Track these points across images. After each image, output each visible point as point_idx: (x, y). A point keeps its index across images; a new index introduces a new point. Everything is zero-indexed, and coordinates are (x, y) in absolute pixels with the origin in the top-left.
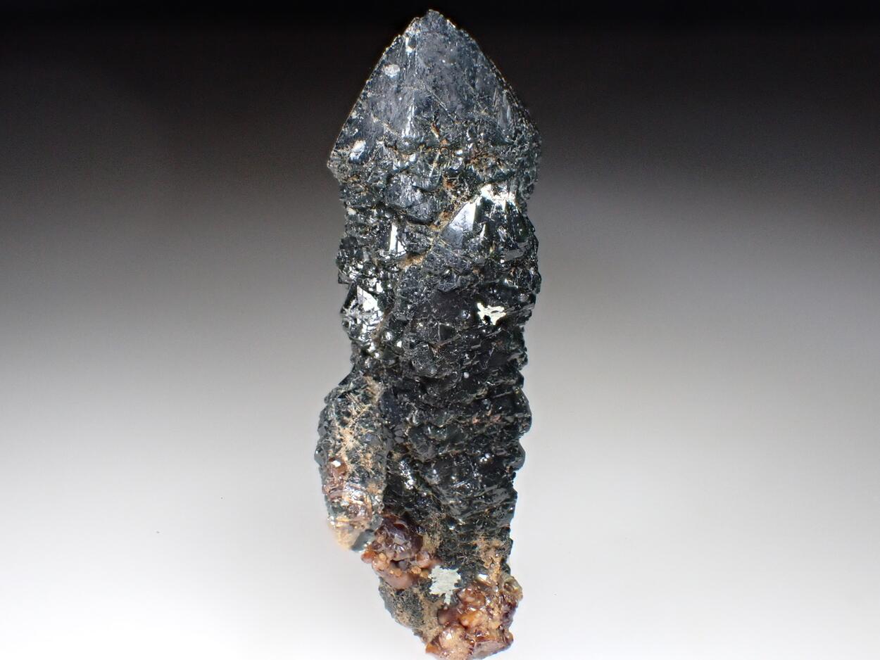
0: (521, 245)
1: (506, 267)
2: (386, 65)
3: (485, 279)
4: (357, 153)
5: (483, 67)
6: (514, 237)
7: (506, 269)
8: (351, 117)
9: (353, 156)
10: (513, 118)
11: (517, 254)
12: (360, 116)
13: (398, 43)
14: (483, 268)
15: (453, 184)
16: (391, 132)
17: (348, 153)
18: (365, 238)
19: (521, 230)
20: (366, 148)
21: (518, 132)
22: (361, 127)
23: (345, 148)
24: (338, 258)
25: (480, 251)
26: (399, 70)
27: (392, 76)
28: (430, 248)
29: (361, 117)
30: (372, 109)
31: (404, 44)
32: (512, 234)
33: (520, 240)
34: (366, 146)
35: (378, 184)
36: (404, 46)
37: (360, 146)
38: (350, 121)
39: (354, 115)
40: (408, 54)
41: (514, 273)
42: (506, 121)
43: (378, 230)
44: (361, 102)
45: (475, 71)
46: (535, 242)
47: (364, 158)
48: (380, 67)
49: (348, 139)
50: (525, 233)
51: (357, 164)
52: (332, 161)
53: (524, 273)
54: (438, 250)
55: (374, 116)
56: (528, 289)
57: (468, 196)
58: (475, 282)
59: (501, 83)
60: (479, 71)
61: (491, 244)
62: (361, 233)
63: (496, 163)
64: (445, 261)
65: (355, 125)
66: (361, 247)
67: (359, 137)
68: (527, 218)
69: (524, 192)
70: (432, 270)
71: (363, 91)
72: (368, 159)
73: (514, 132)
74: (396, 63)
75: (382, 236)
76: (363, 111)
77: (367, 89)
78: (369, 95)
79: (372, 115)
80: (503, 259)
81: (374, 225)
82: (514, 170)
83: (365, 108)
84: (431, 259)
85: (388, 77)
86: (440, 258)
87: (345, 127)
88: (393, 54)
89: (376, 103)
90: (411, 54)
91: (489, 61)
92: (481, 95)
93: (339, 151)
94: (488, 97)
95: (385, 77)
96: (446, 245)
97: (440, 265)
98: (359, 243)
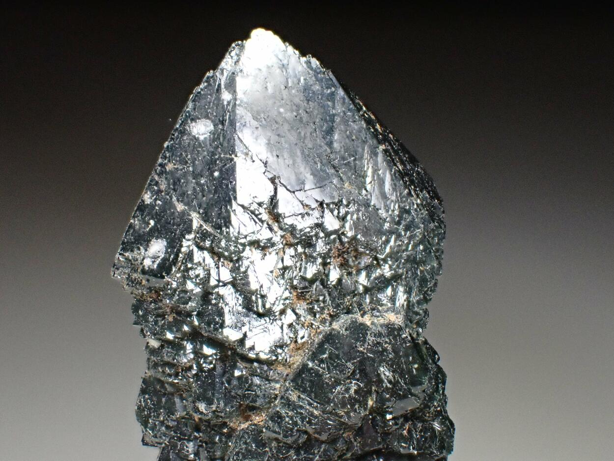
0: (417, 390)
1: (396, 424)
2: (192, 120)
3: (363, 446)
4: (155, 258)
5: (345, 113)
6: (405, 379)
7: (395, 427)
8: (143, 201)
9: (147, 263)
10: (394, 189)
11: (411, 404)
12: (156, 200)
13: (209, 85)
14: (361, 428)
15: (307, 297)
16: (205, 227)
17: (140, 258)
18: (176, 381)
19: (416, 366)
20: (166, 252)
21: (404, 211)
22: (157, 217)
23: (136, 251)
24: (139, 408)
25: (353, 405)
26: (212, 127)
27: (202, 138)
28: (275, 399)
29: (159, 202)
30: (175, 190)
31: (219, 85)
32: (402, 375)
33: (415, 382)
34: (167, 248)
35: (188, 306)
36: (219, 90)
37: (158, 247)
38: (142, 208)
39: (147, 198)
40: (225, 103)
41: (409, 431)
42: (384, 196)
43: (194, 372)
44: (156, 178)
45: (333, 121)
46: (440, 377)
47: (165, 267)
48: (184, 123)
49: (139, 236)
50: (424, 369)
51: (155, 276)
52: (118, 269)
53: (425, 430)
54: (288, 404)
55: (178, 200)
56: (432, 453)
57: (331, 316)
58: (348, 450)
59: (375, 135)
60: (338, 119)
61: (369, 392)
62: (170, 375)
63: (372, 262)
64: (299, 422)
65: (149, 214)
66: (172, 394)
67: (156, 233)
68: (426, 342)
69: (419, 302)
70: (280, 437)
71: (160, 161)
72: (171, 270)
73: (396, 212)
74: (207, 117)
75: (202, 381)
76: (162, 192)
77: (165, 157)
78: (170, 167)
79: (174, 198)
80: (391, 413)
81: (188, 364)
82: (401, 271)
83: (163, 187)
84: (277, 418)
85: (197, 139)
86: (291, 418)
87: (134, 217)
88: (203, 102)
89: (179, 181)
90: (229, 103)
91: (354, 103)
92: (343, 158)
93: (127, 254)
94: (355, 160)
95: (191, 140)
96: (299, 397)
97: (291, 430)
98: (169, 389)
